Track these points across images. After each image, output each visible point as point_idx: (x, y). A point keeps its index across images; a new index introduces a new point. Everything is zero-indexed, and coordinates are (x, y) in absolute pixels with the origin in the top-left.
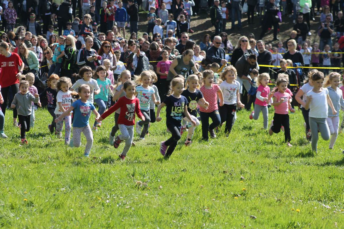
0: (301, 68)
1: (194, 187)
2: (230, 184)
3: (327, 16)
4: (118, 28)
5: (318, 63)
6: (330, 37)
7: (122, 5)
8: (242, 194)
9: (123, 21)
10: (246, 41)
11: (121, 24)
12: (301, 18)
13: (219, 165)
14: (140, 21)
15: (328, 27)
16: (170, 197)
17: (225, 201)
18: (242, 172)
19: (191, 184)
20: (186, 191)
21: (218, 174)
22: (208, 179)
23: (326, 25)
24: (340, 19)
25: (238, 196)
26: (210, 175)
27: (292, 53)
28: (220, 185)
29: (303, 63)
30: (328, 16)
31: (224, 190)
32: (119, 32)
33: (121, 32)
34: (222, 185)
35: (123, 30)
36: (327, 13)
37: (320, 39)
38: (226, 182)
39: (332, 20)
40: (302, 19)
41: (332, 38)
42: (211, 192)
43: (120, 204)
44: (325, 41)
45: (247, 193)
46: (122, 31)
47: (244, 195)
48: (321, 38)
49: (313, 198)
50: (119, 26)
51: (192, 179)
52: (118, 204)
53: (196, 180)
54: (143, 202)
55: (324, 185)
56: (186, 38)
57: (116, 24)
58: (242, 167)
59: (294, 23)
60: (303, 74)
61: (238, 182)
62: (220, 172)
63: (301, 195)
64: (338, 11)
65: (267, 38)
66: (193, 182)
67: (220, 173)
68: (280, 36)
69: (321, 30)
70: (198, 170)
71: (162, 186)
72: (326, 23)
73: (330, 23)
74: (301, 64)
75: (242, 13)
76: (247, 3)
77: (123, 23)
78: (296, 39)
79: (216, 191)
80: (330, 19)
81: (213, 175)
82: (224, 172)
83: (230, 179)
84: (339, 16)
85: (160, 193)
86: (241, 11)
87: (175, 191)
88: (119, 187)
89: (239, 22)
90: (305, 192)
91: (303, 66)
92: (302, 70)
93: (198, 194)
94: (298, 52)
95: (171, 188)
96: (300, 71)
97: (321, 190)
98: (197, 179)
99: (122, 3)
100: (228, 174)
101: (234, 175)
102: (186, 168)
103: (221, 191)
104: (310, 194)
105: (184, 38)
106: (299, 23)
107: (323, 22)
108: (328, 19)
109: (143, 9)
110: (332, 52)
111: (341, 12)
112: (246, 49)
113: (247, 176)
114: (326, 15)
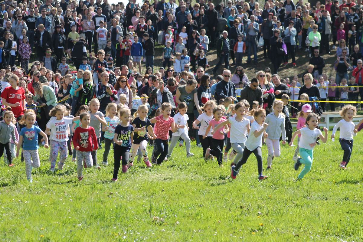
0: (318, 102)
1: (211, 222)
2: (248, 219)
3: (343, 50)
4: (134, 63)
5: (334, 97)
6: (346, 71)
7: (138, 40)
8: (259, 229)
9: (139, 55)
10: (264, 76)
11: (137, 58)
12: (318, 52)
13: (236, 200)
14: (156, 56)
15: (345, 61)
16: (187, 233)
17: (242, 236)
18: (259, 208)
19: (208, 220)
20: (203, 226)
21: (235, 209)
22: (225, 215)
23: (342, 59)
24: (357, 53)
25: (255, 231)
26: (228, 211)
27: (308, 87)
28: (238, 220)
29: (320, 97)
30: (345, 50)
31: (241, 225)
32: (135, 67)
33: (137, 66)
34: (239, 221)
36: (343, 46)
37: (336, 73)
38: (243, 218)
39: (348, 53)
40: (319, 53)
41: (348, 72)
42: (228, 228)
43: (137, 240)
44: (341, 75)
45: (265, 229)
46: (138, 66)
47: (262, 230)
48: (337, 72)
49: (331, 233)
50: (135, 61)
51: (209, 214)
52: (134, 239)
53: (213, 215)
54: (160, 238)
55: (342, 220)
56: (201, 72)
57: (132, 59)
58: (259, 202)
59: (310, 57)
60: (320, 108)
61: (256, 218)
62: (237, 207)
63: (318, 230)
64: (354, 45)
65: (283, 72)
66: (210, 218)
67: (238, 208)
68: (296, 70)
69: (337, 64)
70: (215, 205)
71: (179, 222)
72: (342, 57)
73: (346, 57)
74: (317, 98)
75: (258, 47)
76: (262, 37)
77: (139, 57)
78: (313, 73)
79: (233, 226)
80: (346, 53)
81: (230, 210)
82: (241, 207)
83: (247, 214)
84: (355, 50)
85: (177, 228)
86: (257, 45)
87: (192, 227)
88: (136, 223)
89: (255, 56)
90: (322, 227)
91: (320, 100)
92: (319, 104)
93: (215, 230)
94: (314, 85)
95: (188, 223)
96: (317, 105)
97: (339, 225)
98: (214, 214)
99: (138, 38)
100: (245, 209)
101: (251, 210)
102: (203, 203)
103: (238, 227)
104: (328, 229)
105: (199, 72)
106: (315, 56)
107: (339, 56)
108: (344, 53)
109: (159, 43)
110: (348, 86)
111: (357, 46)
112: (264, 83)
113: (265, 211)
114: (343, 48)
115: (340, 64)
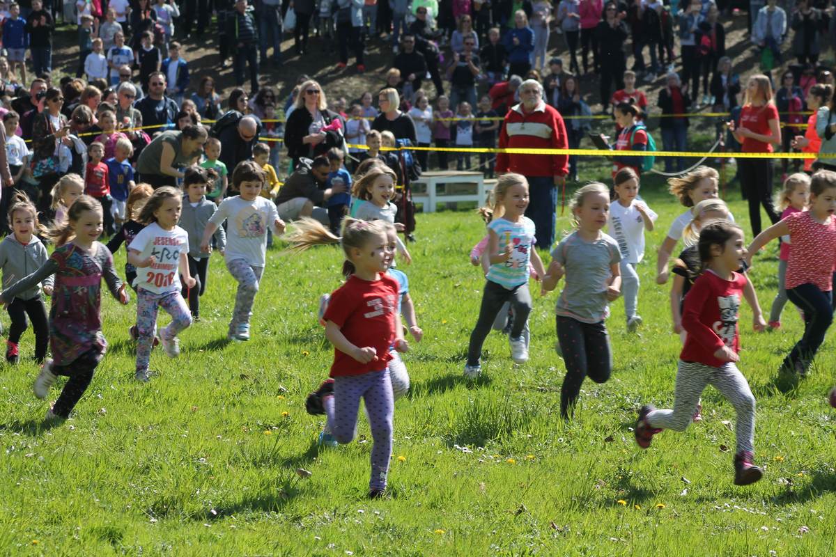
0: (411, 150)
1: (177, 408)
2: (256, 401)
3: (465, 38)
4: (10, 62)
5: (447, 140)
6: (472, 84)
7: (18, 12)
8: (281, 424)
9: (21, 47)
11: (17, 53)
12: (411, 42)
13: (231, 362)
15: (468, 61)
16: (124, 432)
17: (243, 439)
18: (281, 377)
19: (170, 404)
20: (158, 418)
21: (229, 381)
22: (208, 392)
23: (462, 58)
24: (494, 44)
25: (271, 428)
26: (212, 384)
27: (391, 118)
28: (234, 405)
29: (416, 140)
30: (468, 37)
31: (242, 415)
32: (12, 71)
33: (17, 71)
34: (238, 406)
35: (20, 66)
36: (465, 30)
37: (450, 87)
38: (246, 399)
39: (477, 47)
40: (413, 44)
42: (213, 421)
43: (13, 448)
44: (462, 91)
45: (292, 423)
46: (19, 70)
47: (286, 426)
48: (453, 85)
49: (434, 431)
50: (13, 58)
51: (172, 392)
52: (7, 447)
53: (180, 395)
54: (63, 444)
55: (458, 402)
56: (159, 86)
57: (6, 53)
58: (282, 364)
59: (395, 54)
60: (415, 163)
61: (272, 400)
62: (232, 377)
63: (407, 425)
64: (489, 27)
65: (337, 86)
66: (175, 400)
67: (234, 380)
68: (365, 81)
69: (452, 68)
70: (186, 372)
71: (106, 408)
72: (463, 53)
73: (471, 53)
74: (409, 142)
75: (283, 30)
77: (21, 50)
78: (399, 87)
79: (224, 418)
80: (472, 44)
81: (217, 383)
82: (243, 377)
83: (255, 392)
84: (492, 38)
85: (102, 423)
86: (280, 27)
87: (134, 419)
88: (11, 412)
90: (417, 418)
92: (413, 154)
93: (185, 426)
94: (404, 114)
95: (126, 412)
96: (409, 158)
97: (451, 415)
98: (184, 392)
99: (18, 7)
100: (250, 381)
101: (263, 383)
102: (159, 368)
103: (235, 420)
104: (427, 422)
105: (155, 84)
106: (407, 51)
107: (458, 52)
108: (468, 44)
109: (65, 21)
111: (497, 30)
113: (294, 384)
114: (464, 34)
115: (458, 69)
